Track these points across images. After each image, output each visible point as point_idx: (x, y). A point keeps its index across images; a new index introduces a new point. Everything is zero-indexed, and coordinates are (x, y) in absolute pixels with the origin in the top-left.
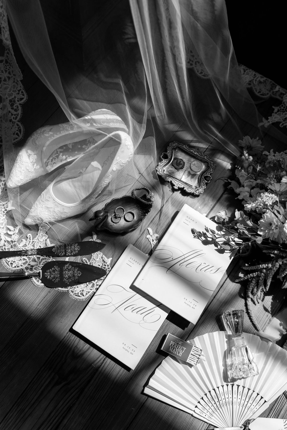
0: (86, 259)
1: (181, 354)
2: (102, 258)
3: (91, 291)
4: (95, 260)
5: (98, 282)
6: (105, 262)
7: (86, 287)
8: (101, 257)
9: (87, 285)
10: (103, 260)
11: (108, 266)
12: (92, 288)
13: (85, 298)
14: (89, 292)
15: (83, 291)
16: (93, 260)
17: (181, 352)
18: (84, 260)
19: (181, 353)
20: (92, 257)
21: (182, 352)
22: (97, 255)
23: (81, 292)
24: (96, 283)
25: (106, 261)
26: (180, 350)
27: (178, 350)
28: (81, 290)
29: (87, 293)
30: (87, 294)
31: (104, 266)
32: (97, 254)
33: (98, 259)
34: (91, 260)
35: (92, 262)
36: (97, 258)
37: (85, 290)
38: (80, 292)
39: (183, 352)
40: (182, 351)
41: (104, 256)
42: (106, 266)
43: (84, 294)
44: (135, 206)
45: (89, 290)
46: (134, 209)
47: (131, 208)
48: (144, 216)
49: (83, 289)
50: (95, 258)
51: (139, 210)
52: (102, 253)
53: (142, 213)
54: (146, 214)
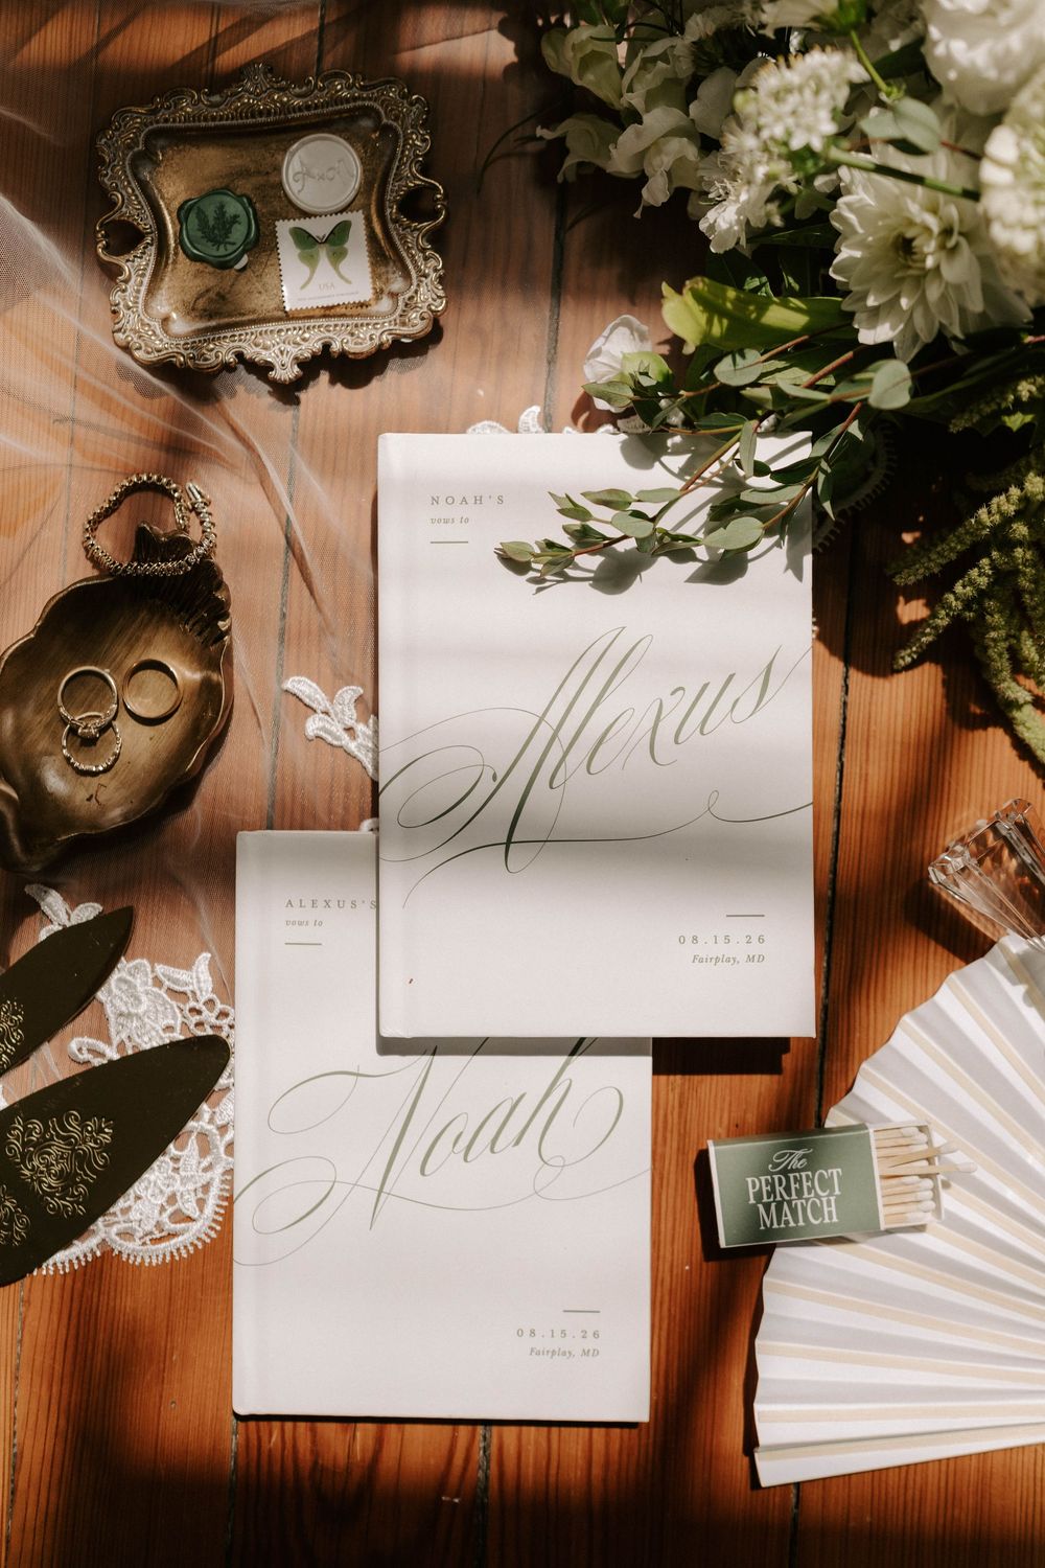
0: (86, 1039)
1: (830, 1213)
2: (158, 982)
3: (209, 1175)
4: (129, 1015)
5: (217, 1110)
6: (184, 993)
7: (176, 1170)
8: (150, 981)
9: (172, 1159)
10: (170, 991)
11: (210, 1003)
12: (209, 1159)
13: (209, 1223)
14: (206, 1188)
15: (172, 1199)
16: (121, 1020)
17: (829, 1202)
18: (80, 1050)
19: (829, 1205)
20: (109, 1009)
21: (832, 1199)
22: (125, 987)
23: (170, 1210)
24: (211, 1121)
25: (187, 989)
26: (817, 1196)
27: (807, 1200)
28: (161, 1200)
29: (200, 1195)
30: (201, 1203)
31: (196, 1018)
32: (126, 981)
33: (144, 998)
34: (113, 1031)
35: (124, 1036)
36: (137, 999)
37: (178, 1187)
38: (165, 1216)
39: (837, 1192)
40: (831, 1194)
41: (160, 969)
42: (206, 1012)
43: (188, 1213)
44: (143, 615)
45: (200, 1174)
46: (145, 636)
47: (129, 640)
48: (215, 642)
49: (168, 1191)
50: (124, 1009)
51: (172, 624)
52: (145, 962)
53: (200, 634)
54: (220, 623)
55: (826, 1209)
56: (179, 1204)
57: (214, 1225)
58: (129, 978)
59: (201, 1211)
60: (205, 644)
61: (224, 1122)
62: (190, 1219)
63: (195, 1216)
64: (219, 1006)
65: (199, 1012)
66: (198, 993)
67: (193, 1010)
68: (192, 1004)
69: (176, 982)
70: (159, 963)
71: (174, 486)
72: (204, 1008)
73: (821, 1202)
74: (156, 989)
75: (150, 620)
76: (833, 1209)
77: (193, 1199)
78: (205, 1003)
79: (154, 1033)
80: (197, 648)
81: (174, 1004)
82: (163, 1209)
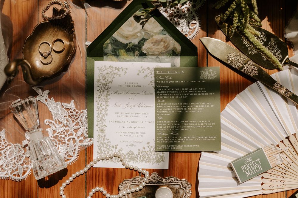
0: (48, 120)
1: (260, 168)
2: (63, 106)
3: (75, 147)
4: (57, 114)
5: (77, 133)
6: (69, 109)
7: (68, 146)
8: (61, 106)
9: (67, 144)
10: (65, 108)
11: (74, 110)
12: (75, 144)
13: (76, 157)
14: (75, 150)
15: (67, 152)
16: (55, 115)
17: (259, 166)
18: (47, 122)
19: (260, 167)
20: (52, 113)
21: (260, 165)
23: (67, 154)
24: (76, 136)
25: (69, 108)
26: (256, 166)
28: (65, 153)
29: (74, 151)
30: (74, 153)
31: (71, 114)
32: (56, 107)
33: (60, 110)
34: (53, 118)
35: (56, 118)
38: (66, 156)
40: (259, 164)
41: (63, 104)
42: (74, 112)
43: (71, 155)
44: (56, 29)
45: (73, 147)
46: (57, 34)
47: (53, 35)
48: (72, 34)
49: (67, 151)
50: (56, 113)
51: (62, 31)
52: (60, 102)
53: (68, 33)
54: (72, 29)
55: (259, 168)
56: (69, 153)
57: (77, 158)
58: (56, 106)
59: (74, 155)
60: (70, 35)
61: (79, 136)
62: (71, 156)
63: (72, 156)
64: (76, 111)
65: (72, 112)
66: (72, 108)
67: (71, 112)
68: (71, 111)
69: (67, 106)
70: (63, 102)
71: (61, 2)
72: (73, 111)
73: (258, 167)
74: (62, 108)
75: (57, 31)
76: (261, 167)
77: (72, 152)
78: (73, 110)
79: (62, 118)
80: (68, 36)
81: (66, 111)
82: (66, 154)
